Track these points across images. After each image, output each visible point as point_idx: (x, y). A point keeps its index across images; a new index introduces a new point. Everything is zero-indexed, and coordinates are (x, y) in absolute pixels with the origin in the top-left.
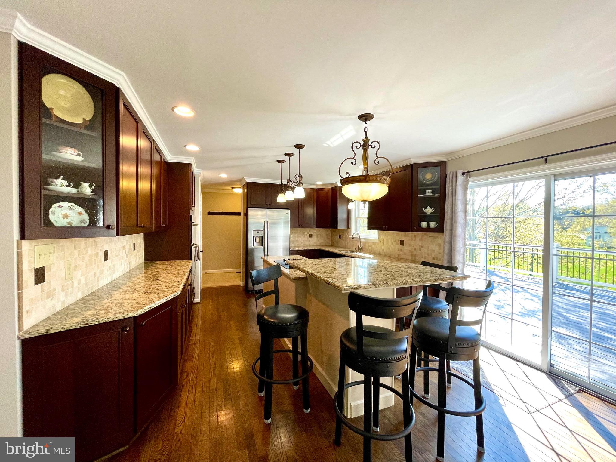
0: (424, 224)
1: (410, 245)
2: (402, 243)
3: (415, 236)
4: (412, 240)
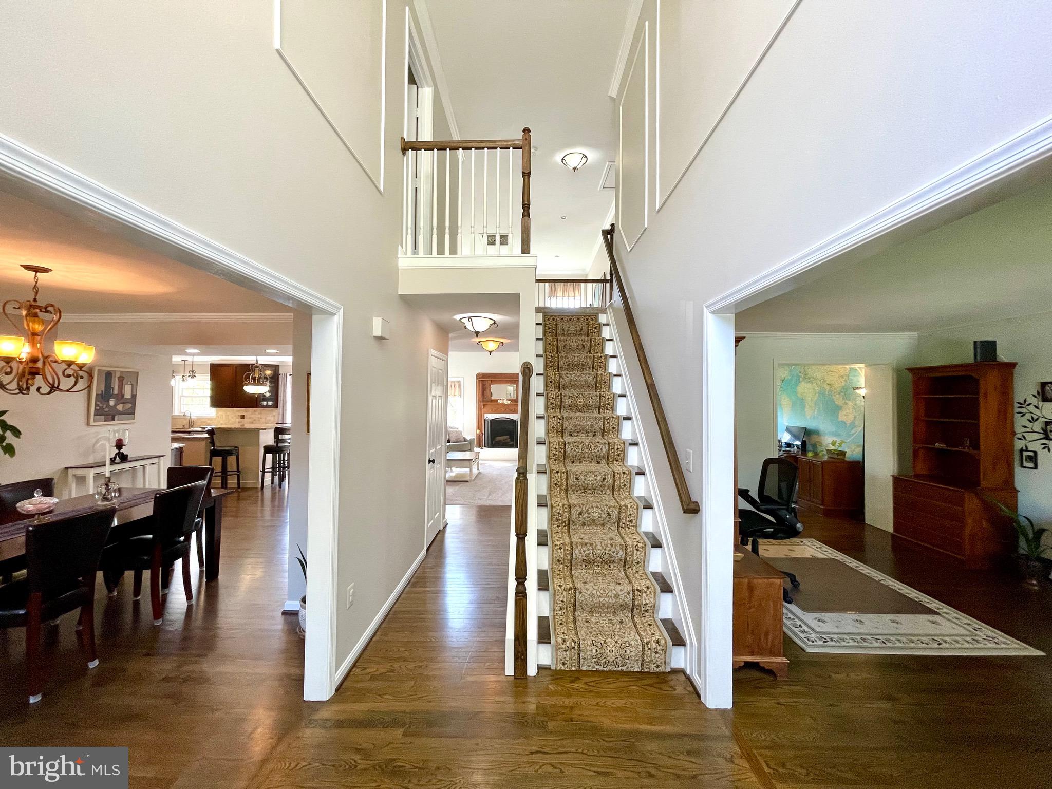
0: (265, 403)
1: (250, 419)
2: (243, 417)
3: (255, 411)
4: (252, 414)
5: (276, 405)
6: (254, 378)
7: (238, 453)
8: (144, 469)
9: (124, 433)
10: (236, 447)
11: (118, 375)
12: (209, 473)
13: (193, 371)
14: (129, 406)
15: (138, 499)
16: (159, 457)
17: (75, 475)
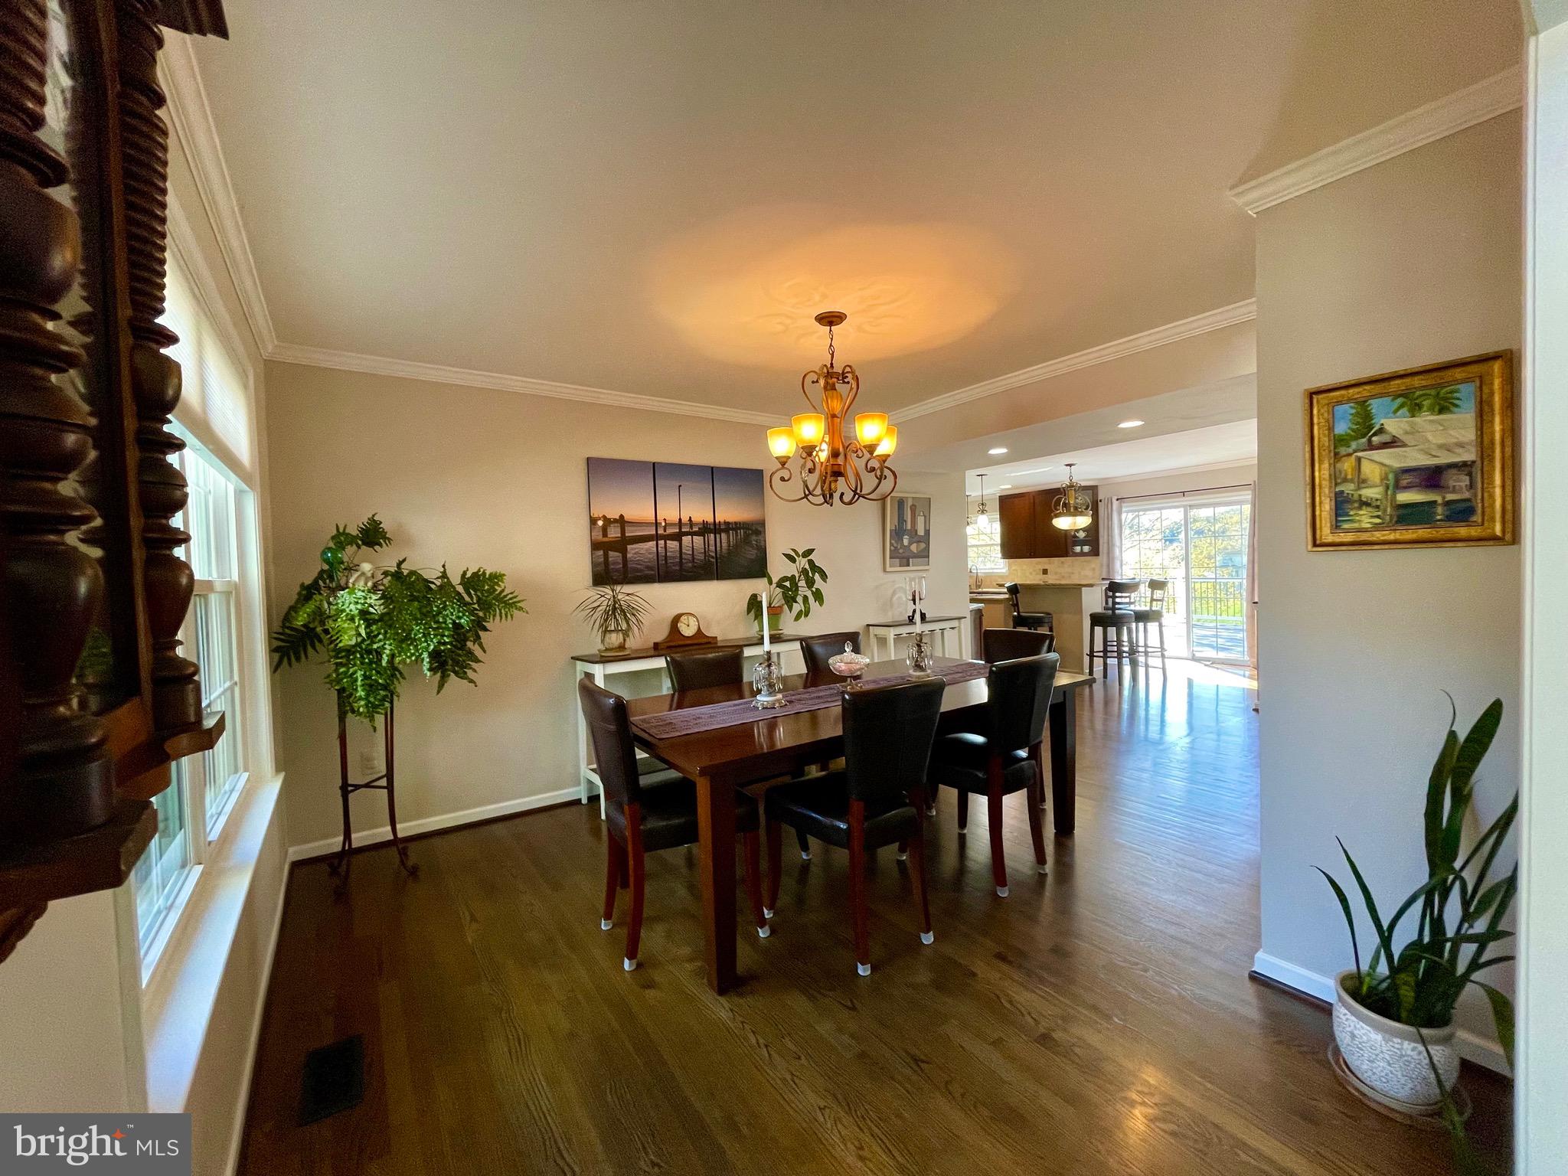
0: (1078, 549)
1: (1056, 573)
2: (1045, 572)
3: (1062, 563)
4: (1059, 567)
5: (1095, 552)
6: (1065, 505)
7: (1052, 622)
8: (942, 634)
9: (920, 584)
10: (1049, 614)
11: (910, 503)
12: (1047, 642)
13: (983, 504)
14: (923, 545)
15: (953, 673)
16: (959, 619)
17: (876, 635)
